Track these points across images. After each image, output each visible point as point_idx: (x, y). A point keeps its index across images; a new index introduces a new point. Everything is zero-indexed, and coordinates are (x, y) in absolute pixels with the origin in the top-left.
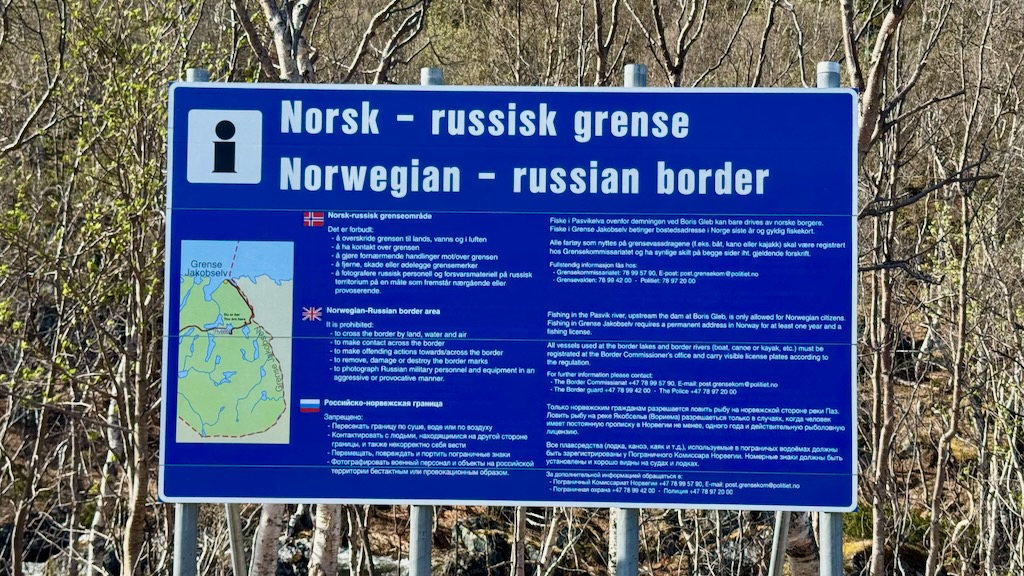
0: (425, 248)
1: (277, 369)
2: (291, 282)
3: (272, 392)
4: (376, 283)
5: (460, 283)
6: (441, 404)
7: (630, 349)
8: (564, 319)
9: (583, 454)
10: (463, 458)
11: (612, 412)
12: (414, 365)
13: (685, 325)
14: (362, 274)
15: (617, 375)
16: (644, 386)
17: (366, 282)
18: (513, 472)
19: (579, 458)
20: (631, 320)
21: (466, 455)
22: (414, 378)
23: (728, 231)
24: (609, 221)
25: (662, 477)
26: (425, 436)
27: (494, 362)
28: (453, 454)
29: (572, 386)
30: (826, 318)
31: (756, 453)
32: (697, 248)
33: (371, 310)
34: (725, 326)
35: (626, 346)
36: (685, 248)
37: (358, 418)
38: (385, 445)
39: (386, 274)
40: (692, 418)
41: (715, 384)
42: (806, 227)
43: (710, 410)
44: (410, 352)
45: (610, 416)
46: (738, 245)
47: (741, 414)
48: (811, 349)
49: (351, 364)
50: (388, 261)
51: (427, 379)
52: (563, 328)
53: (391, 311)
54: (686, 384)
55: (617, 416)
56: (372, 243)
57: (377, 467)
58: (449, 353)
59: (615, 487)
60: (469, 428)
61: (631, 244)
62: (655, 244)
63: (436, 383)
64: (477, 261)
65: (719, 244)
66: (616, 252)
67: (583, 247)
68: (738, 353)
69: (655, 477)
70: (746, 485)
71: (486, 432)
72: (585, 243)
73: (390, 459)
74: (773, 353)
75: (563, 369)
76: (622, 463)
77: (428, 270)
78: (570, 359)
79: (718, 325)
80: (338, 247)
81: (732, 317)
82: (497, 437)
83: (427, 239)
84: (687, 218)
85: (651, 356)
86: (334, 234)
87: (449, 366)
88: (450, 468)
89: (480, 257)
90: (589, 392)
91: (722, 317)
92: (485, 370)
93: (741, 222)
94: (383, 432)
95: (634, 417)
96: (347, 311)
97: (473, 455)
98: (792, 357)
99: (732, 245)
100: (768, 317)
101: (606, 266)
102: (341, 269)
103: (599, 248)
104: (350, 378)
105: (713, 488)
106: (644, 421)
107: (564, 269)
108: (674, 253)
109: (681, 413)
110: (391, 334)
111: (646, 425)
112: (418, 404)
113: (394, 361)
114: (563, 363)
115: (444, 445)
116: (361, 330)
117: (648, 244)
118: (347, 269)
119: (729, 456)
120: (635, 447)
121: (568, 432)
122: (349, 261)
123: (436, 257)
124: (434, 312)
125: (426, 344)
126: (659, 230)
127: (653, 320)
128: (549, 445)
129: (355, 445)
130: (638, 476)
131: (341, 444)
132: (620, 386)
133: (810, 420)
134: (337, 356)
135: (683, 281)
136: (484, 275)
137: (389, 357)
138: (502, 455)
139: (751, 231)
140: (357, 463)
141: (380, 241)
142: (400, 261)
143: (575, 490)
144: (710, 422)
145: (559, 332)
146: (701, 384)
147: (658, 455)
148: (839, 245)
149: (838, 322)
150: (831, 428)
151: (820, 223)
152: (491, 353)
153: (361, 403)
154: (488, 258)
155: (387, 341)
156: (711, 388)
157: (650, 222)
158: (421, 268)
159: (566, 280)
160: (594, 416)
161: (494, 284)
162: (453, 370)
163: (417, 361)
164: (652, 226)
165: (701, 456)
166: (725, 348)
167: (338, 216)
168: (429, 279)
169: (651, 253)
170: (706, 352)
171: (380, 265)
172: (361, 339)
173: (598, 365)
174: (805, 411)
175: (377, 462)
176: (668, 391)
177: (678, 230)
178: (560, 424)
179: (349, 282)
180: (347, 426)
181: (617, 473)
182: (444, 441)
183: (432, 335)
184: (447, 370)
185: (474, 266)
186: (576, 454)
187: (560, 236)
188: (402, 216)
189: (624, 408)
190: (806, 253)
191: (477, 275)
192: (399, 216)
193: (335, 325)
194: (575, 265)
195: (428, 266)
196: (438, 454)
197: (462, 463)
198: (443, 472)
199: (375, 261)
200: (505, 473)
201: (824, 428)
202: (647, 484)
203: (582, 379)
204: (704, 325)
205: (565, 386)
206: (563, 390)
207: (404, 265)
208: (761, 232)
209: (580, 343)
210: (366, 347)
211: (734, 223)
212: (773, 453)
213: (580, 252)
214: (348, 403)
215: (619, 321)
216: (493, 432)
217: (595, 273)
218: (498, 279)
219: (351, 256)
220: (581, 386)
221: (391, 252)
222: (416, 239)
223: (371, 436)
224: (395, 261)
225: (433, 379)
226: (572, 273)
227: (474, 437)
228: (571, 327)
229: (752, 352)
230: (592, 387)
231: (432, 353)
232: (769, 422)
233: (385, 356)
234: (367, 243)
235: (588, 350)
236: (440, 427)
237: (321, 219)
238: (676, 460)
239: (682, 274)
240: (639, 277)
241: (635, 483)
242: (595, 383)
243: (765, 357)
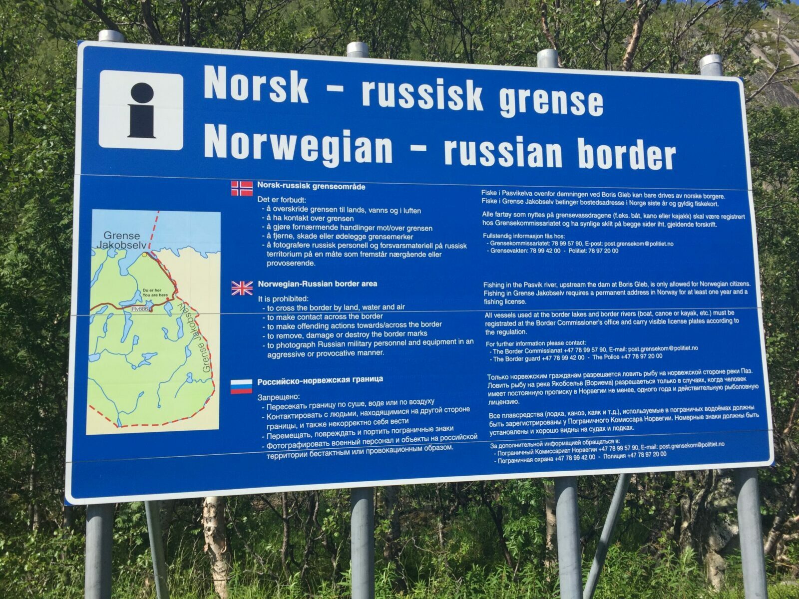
0: (360, 219)
1: (205, 348)
2: (219, 254)
3: (198, 374)
4: (310, 255)
5: (396, 255)
6: (381, 379)
7: (562, 318)
8: (499, 289)
9: (525, 423)
10: (406, 435)
11: (549, 380)
12: (352, 340)
13: (612, 293)
14: (295, 246)
15: (552, 343)
16: (578, 353)
17: (299, 254)
18: (455, 444)
19: (521, 428)
20: (562, 290)
21: (409, 431)
22: (352, 353)
23: (644, 203)
24: (537, 194)
25: (601, 442)
26: (366, 414)
27: (433, 334)
28: (395, 431)
29: (510, 356)
30: (734, 284)
31: (685, 414)
32: (617, 220)
33: (305, 283)
34: (647, 293)
35: (559, 315)
36: (607, 220)
37: (295, 397)
38: (325, 424)
39: (320, 246)
40: (625, 383)
41: (643, 350)
42: (710, 200)
43: (640, 375)
44: (347, 326)
45: (548, 384)
46: (653, 217)
47: (669, 377)
48: (723, 313)
49: (286, 341)
50: (322, 232)
51: (366, 353)
52: (499, 298)
53: (326, 284)
54: (616, 349)
55: (555, 384)
56: (305, 214)
57: (316, 449)
58: (388, 326)
59: (557, 455)
60: (411, 402)
61: (558, 216)
62: (580, 216)
63: (375, 356)
64: (412, 233)
65: (637, 216)
66: (545, 224)
67: (513, 219)
68: (661, 318)
69: (594, 442)
70: (678, 446)
71: (429, 406)
72: (515, 215)
73: (330, 439)
74: (691, 317)
75: (501, 339)
76: (562, 430)
77: (363, 242)
78: (507, 328)
79: (641, 293)
80: (269, 218)
81: (653, 285)
82: (440, 410)
83: (361, 210)
84: (608, 191)
85: (582, 323)
86: (265, 205)
87: (388, 339)
88: (394, 445)
89: (415, 229)
90: (527, 361)
91: (644, 284)
92: (425, 343)
93: (655, 196)
94: (321, 411)
95: (571, 384)
96: (280, 284)
97: (415, 430)
98: (709, 321)
99: (649, 216)
100: (685, 284)
101: (535, 237)
102: (272, 240)
103: (529, 219)
104: (285, 355)
105: (648, 451)
106: (581, 387)
107: (496, 240)
108: (598, 224)
109: (614, 379)
110: (326, 308)
111: (583, 391)
112: (358, 380)
113: (331, 335)
114: (500, 332)
115: (387, 422)
116: (295, 304)
117: (574, 216)
118: (278, 241)
119: (660, 419)
120: (573, 414)
121: (510, 402)
122: (281, 232)
123: (370, 228)
124: (371, 284)
125: (364, 317)
126: (583, 203)
127: (582, 289)
128: (491, 416)
129: (291, 427)
130: (579, 443)
131: (277, 427)
132: (556, 354)
133: (728, 380)
134: (271, 332)
135: (607, 251)
136: (419, 246)
137: (325, 332)
138: (445, 429)
139: (664, 204)
140: (295, 445)
141: (313, 212)
142: (335, 233)
143: (518, 461)
144: (641, 386)
145: (495, 302)
146: (630, 350)
147: (596, 421)
148: (740, 217)
149: (744, 288)
150: (747, 387)
151: (722, 197)
152: (429, 325)
153: (298, 382)
154: (423, 229)
155: (323, 315)
156: (639, 353)
157: (574, 194)
158: (356, 239)
159: (499, 251)
160: (533, 385)
161: (430, 255)
162: (393, 343)
163: (356, 335)
164: (576, 198)
165: (635, 420)
166: (649, 314)
167: (268, 185)
168: (365, 250)
169: (576, 224)
170: (633, 318)
171: (315, 237)
172: (296, 313)
173: (534, 333)
174: (723, 372)
175: (316, 444)
176: (600, 358)
177: (599, 203)
178: (501, 394)
179: (281, 254)
180: (282, 407)
181: (558, 441)
182: (386, 417)
183: (370, 308)
184: (387, 344)
185: (409, 237)
186: (518, 424)
187: (492, 208)
188: (336, 187)
189: (561, 376)
190: (713, 224)
191: (414, 246)
192: (331, 187)
193: (268, 299)
194: (507, 236)
195: (364, 237)
196: (381, 432)
197: (406, 440)
198: (387, 450)
199: (309, 232)
200: (450, 448)
201: (741, 387)
202: (587, 450)
203: (520, 348)
204: (629, 293)
205: (504, 356)
206: (502, 360)
207: (338, 237)
208: (673, 204)
209: (516, 313)
210: (301, 322)
211: (649, 196)
212: (699, 414)
213: (512, 224)
214: (284, 382)
215: (550, 290)
216: (436, 406)
217: (528, 244)
218: (435, 251)
219: (282, 227)
220: (519, 355)
221: (325, 223)
222: (351, 210)
223: (309, 416)
224: (329, 232)
225: (372, 353)
226: (505, 244)
227: (416, 412)
228: (506, 297)
229: (673, 317)
230: (530, 355)
231: (371, 326)
232: (694, 384)
233: (322, 331)
234: (300, 214)
235: (524, 319)
236: (381, 403)
237: (248, 189)
238: (612, 424)
239: (606, 244)
240: (567, 247)
241: (575, 450)
242: (533, 351)
243: (685, 322)
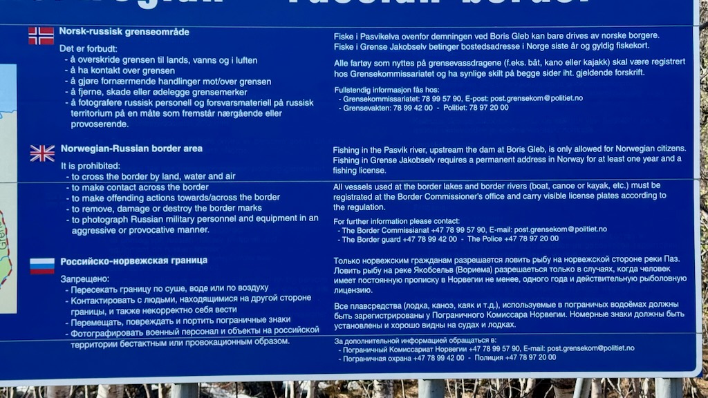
0: (182, 71)
2: (15, 113)
4: (122, 114)
5: (226, 114)
6: (205, 260)
7: (432, 190)
8: (353, 156)
9: (378, 316)
10: (233, 325)
11: (411, 265)
12: (172, 214)
13: (497, 160)
14: (104, 103)
15: (417, 222)
16: (450, 234)
17: (109, 113)
18: (293, 339)
19: (373, 321)
20: (433, 156)
21: (237, 321)
22: (172, 230)
23: (546, 47)
24: (406, 37)
25: (472, 341)
26: (186, 300)
27: (269, 208)
28: (220, 320)
29: (363, 235)
30: (663, 148)
31: (583, 310)
32: (509, 68)
33: (116, 148)
34: (544, 160)
35: (427, 187)
36: (495, 68)
37: (104, 279)
38: (138, 311)
39: (134, 103)
40: (507, 270)
41: (533, 230)
42: (639, 41)
43: (528, 261)
44: (166, 198)
45: (410, 271)
46: (558, 63)
47: (565, 265)
48: (645, 186)
49: (93, 215)
50: (137, 87)
51: (187, 230)
52: (352, 166)
53: (141, 149)
54: (499, 230)
55: (418, 270)
56: (116, 65)
57: (128, 339)
58: (214, 198)
59: (417, 355)
60: (241, 288)
61: (432, 64)
62: (460, 64)
63: (198, 234)
64: (246, 87)
65: (536, 63)
66: (413, 75)
67: (373, 69)
68: (559, 192)
69: (464, 341)
70: (572, 349)
71: (261, 293)
72: (377, 64)
73: (144, 328)
74: (601, 191)
75: (353, 215)
76: (424, 326)
77: (186, 98)
78: (361, 203)
79: (536, 160)
80: (73, 71)
81: (552, 150)
82: (275, 298)
83: (184, 60)
84: (498, 32)
85: (457, 197)
86: (68, 55)
87: (215, 214)
88: (219, 337)
89: (250, 82)
90: (384, 242)
91: (540, 149)
92: (259, 219)
93: (561, 36)
94: (135, 295)
95: (438, 270)
96: (87, 149)
97: (244, 320)
98: (624, 196)
99: (552, 63)
100: (595, 149)
101: (401, 90)
102: (77, 97)
103: (394, 69)
104: (93, 231)
105: (533, 353)
106: (450, 275)
107: (351, 95)
108: (483, 74)
109: (494, 265)
110: (141, 177)
111: (453, 279)
112: (178, 261)
113: (147, 209)
114: (352, 208)
115: (211, 310)
116: (104, 172)
117: (452, 63)
118: (85, 98)
119: (552, 315)
120: (440, 306)
121: (360, 291)
122: (87, 87)
123: (195, 82)
124: (195, 149)
125: (186, 188)
126: (464, 47)
127: (458, 155)
128: (337, 306)
129: (100, 313)
130: (444, 341)
131: (83, 312)
132: (422, 234)
133: (645, 269)
134: (76, 204)
135: (494, 108)
136: (255, 103)
137: (140, 205)
138: (280, 320)
139: (574, 46)
140: (103, 334)
141: (125, 63)
142: (152, 88)
143: (368, 359)
144: (527, 275)
145: (347, 171)
146: (517, 230)
147: (467, 315)
148: (678, 62)
149: (677, 154)
150: (670, 279)
151: (655, 36)
152: (265, 197)
153: (107, 262)
154: (260, 82)
155: (138, 185)
156: (528, 234)
157: (453, 37)
158: (178, 96)
159: (354, 108)
160: (390, 271)
161: (268, 114)
162: (220, 219)
163: (175, 209)
164: (456, 42)
165: (518, 315)
166: (544, 186)
167: (72, 32)
168: (188, 108)
169: (455, 74)
170: (522, 192)
171: (128, 92)
172: (105, 183)
173: (394, 209)
174: (639, 259)
175: (128, 333)
176: (478, 239)
177: (486, 47)
178: (350, 281)
179: (88, 113)
180: (89, 290)
181: (419, 337)
182: (210, 305)
183: (193, 177)
184: (213, 219)
185: (242, 93)
186: (370, 316)
187: (346, 55)
188: (153, 32)
189: (426, 261)
190: (639, 72)
191: (247, 104)
192: (148, 33)
193: (72, 167)
194: (365, 90)
195: (187, 92)
196: (203, 321)
197: (233, 331)
198: (210, 343)
199: (120, 87)
200: (285, 342)
201: (663, 278)
202: (454, 350)
203: (375, 226)
204: (520, 160)
205: (355, 235)
206: (352, 240)
207: (156, 93)
208: (586, 47)
209: (373, 184)
210: (111, 193)
211: (554, 37)
212: (602, 310)
213: (371, 75)
214: (90, 262)
215: (419, 157)
216: (270, 293)
217: (391, 99)
218: (273, 109)
219: (89, 81)
220: (374, 235)
221: (140, 76)
222: (171, 61)
223: (119, 301)
224: (144, 87)
225: (195, 230)
226: (362, 100)
227: (246, 299)
228: (361, 164)
229: (576, 191)
230: (388, 236)
231: (194, 198)
232: (598, 274)
233: (136, 204)
234: (110, 65)
235: (383, 192)
236: (205, 289)
237: (50, 36)
238: (487, 320)
239: (493, 99)
240: (441, 103)
241: (440, 349)
242: (392, 231)
243: (592, 196)
